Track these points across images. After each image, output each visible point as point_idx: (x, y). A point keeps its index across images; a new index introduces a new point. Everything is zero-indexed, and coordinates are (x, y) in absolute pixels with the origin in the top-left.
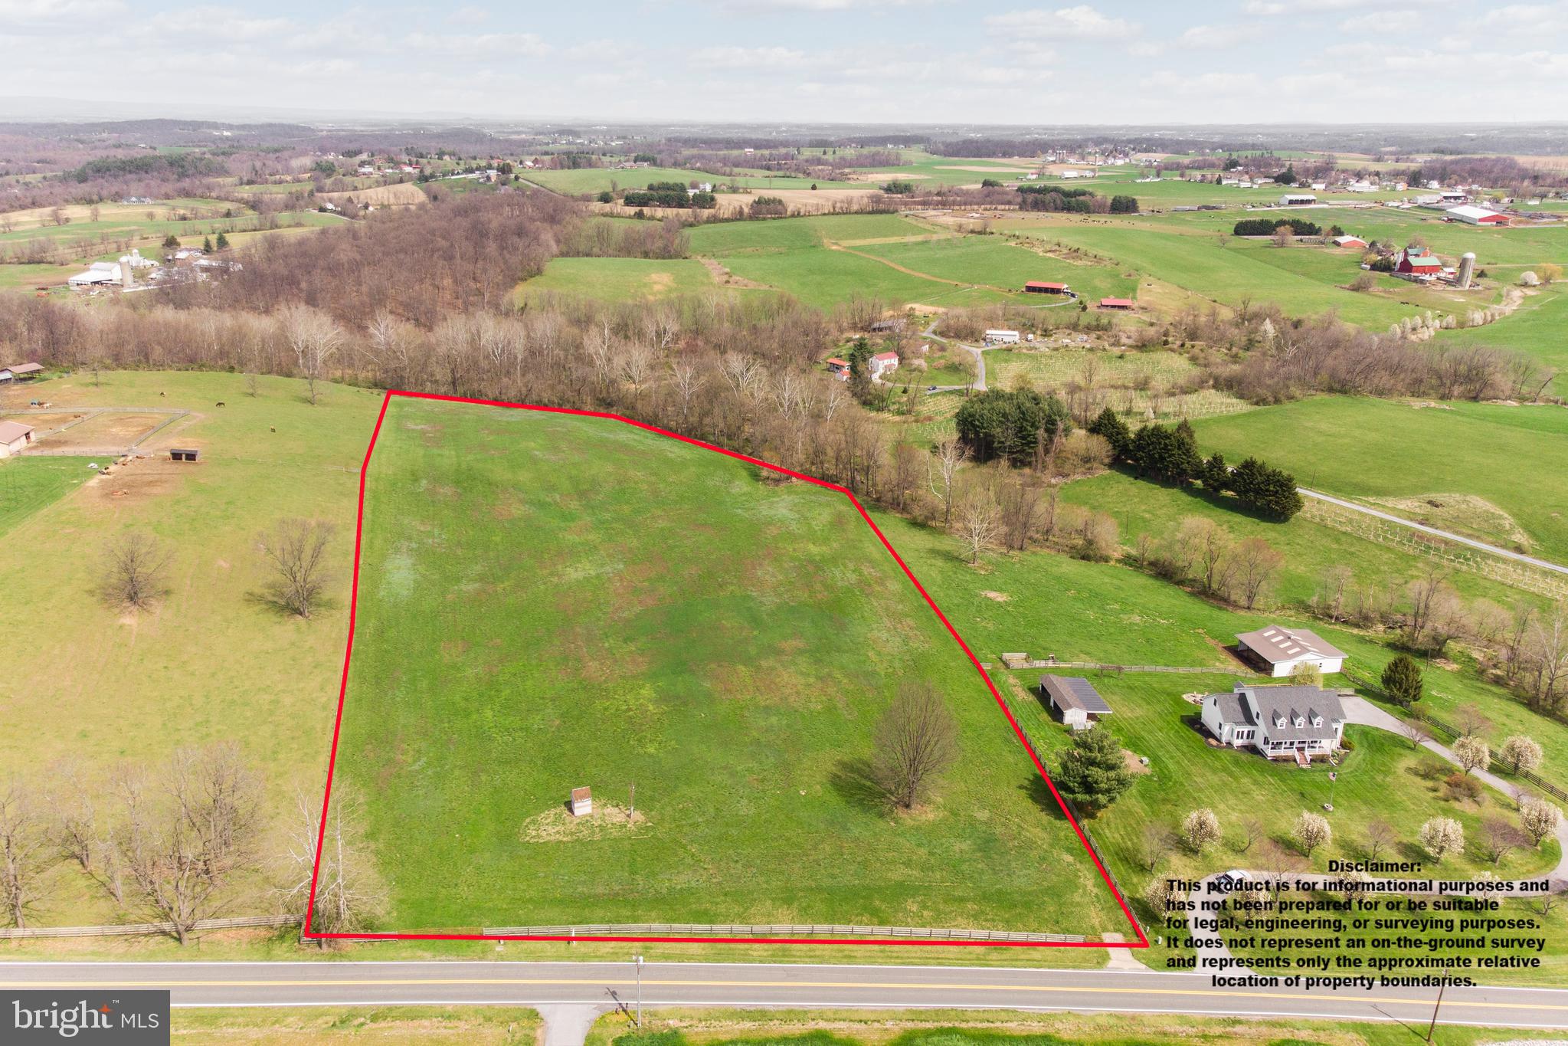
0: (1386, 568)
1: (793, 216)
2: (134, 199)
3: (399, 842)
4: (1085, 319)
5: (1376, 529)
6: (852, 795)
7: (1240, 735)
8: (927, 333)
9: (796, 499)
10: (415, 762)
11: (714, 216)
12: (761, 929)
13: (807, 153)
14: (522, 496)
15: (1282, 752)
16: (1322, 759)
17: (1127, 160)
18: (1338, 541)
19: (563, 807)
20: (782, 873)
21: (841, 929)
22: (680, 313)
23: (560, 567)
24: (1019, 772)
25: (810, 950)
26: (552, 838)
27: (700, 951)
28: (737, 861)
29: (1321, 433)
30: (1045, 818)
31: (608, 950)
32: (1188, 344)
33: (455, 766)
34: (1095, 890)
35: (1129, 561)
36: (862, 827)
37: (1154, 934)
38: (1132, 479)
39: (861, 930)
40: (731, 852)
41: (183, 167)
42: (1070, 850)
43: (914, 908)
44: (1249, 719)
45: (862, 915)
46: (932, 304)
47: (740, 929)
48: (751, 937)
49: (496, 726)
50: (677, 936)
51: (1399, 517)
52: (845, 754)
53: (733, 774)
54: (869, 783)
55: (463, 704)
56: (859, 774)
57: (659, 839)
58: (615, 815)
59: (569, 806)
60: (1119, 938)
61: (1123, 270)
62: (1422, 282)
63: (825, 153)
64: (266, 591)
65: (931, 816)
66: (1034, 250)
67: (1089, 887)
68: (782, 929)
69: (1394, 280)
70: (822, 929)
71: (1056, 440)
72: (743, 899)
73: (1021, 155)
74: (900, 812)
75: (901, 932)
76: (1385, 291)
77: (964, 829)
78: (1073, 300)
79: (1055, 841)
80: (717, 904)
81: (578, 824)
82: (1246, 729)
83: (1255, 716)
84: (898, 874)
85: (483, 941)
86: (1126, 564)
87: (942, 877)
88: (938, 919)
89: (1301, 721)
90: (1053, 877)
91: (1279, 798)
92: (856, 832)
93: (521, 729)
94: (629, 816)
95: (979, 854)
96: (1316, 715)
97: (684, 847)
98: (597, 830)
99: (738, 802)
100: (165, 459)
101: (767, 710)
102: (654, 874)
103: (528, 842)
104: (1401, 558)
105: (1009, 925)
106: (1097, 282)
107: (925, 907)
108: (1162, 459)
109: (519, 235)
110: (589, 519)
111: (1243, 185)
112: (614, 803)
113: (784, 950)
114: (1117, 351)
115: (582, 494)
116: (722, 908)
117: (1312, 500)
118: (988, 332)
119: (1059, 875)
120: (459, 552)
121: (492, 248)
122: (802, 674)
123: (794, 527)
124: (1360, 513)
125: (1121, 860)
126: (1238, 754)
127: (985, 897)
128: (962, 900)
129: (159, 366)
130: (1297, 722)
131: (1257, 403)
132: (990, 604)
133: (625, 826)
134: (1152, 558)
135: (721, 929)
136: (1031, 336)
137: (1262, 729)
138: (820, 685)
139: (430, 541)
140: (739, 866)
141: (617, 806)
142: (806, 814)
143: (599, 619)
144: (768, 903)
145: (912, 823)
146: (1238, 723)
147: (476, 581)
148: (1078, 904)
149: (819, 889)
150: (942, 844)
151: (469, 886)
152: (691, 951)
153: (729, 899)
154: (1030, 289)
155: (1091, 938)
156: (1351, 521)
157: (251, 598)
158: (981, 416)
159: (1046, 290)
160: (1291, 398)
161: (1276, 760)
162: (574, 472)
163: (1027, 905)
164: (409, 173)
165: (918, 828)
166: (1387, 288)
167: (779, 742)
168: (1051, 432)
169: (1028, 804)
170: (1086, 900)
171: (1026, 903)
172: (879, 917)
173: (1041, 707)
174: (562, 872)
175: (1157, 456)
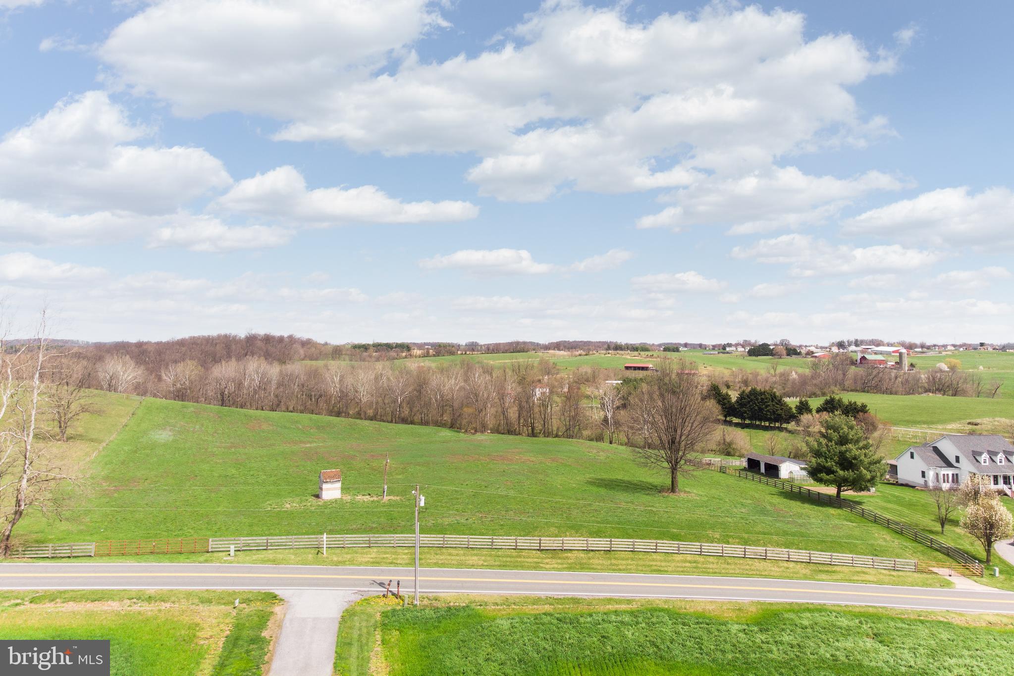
7: (945, 479)
10: (151, 485)
11: (410, 355)
12: (550, 541)
19: (309, 496)
20: (561, 515)
21: (644, 545)
23: (301, 445)
25: (612, 565)
26: (297, 508)
34: (897, 541)
40: (498, 507)
43: (718, 536)
44: (949, 464)
47: (526, 542)
49: (240, 474)
51: (952, 432)
53: (484, 481)
58: (365, 498)
59: (317, 495)
68: (576, 542)
72: (525, 529)
74: (666, 494)
75: (711, 549)
77: (734, 505)
79: (829, 515)
81: (326, 502)
82: (950, 472)
83: (953, 460)
84: (686, 516)
89: (1000, 458)
92: (627, 499)
94: (382, 498)
96: (1011, 454)
97: (447, 507)
98: (348, 504)
99: (496, 490)
103: (270, 511)
110: (325, 436)
111: (739, 350)
112: (365, 493)
119: (851, 531)
122: (531, 457)
126: (948, 495)
127: (787, 534)
130: (997, 459)
133: (378, 502)
135: (504, 542)
137: (965, 469)
138: (550, 460)
139: (191, 429)
141: (368, 495)
142: (569, 494)
144: (553, 529)
145: (681, 498)
146: (940, 469)
148: (888, 547)
149: (607, 522)
152: (470, 562)
153: (507, 528)
154: (627, 368)
159: (639, 368)
162: (314, 418)
165: (689, 501)
167: (524, 472)
170: (892, 545)
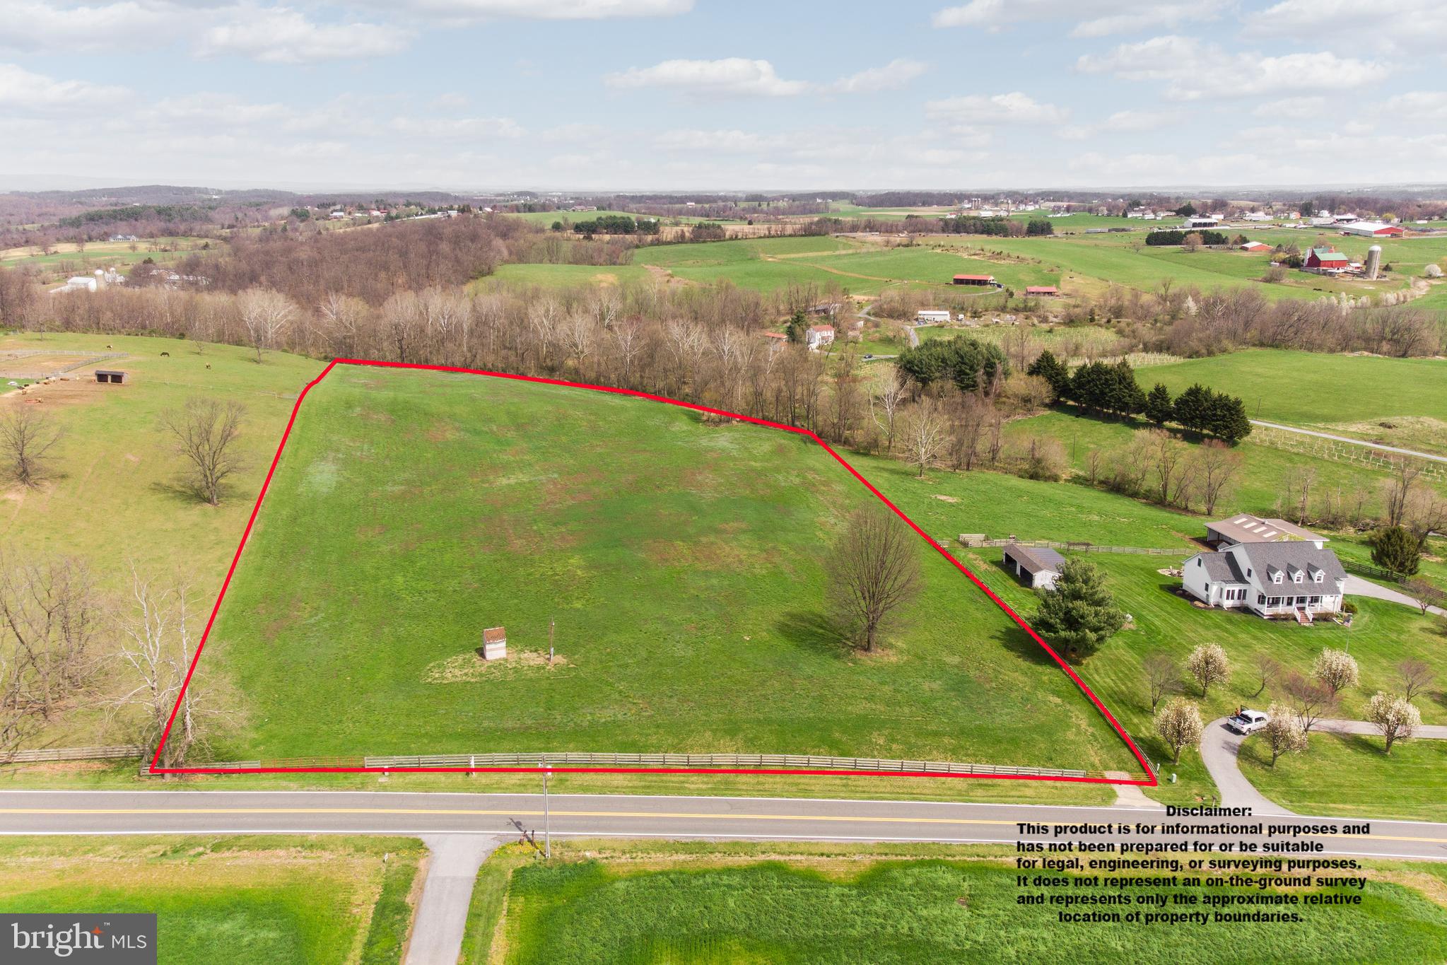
0: (1346, 482)
1: (731, 239)
2: (120, 237)
3: (278, 684)
4: (1011, 304)
5: (1330, 449)
6: (803, 640)
7: (1230, 595)
8: (862, 314)
9: (737, 435)
10: (311, 617)
11: (658, 240)
12: (699, 758)
13: (743, 205)
14: (457, 424)
15: (1281, 609)
16: (1324, 618)
17: (1037, 207)
18: (1291, 461)
19: (473, 653)
20: (725, 706)
21: (795, 760)
22: (624, 297)
23: (491, 478)
24: (989, 626)
25: (758, 783)
26: (458, 679)
27: (626, 783)
28: (671, 697)
29: (1258, 375)
30: (1024, 664)
31: (514, 781)
32: (1114, 321)
33: (356, 620)
34: (1091, 730)
35: (1077, 480)
36: (813, 666)
37: (1166, 773)
38: (1073, 417)
39: (818, 761)
40: (665, 687)
41: (170, 215)
42: (1057, 693)
43: (881, 742)
44: (1239, 577)
45: (819, 747)
46: (865, 294)
47: (673, 759)
48: (687, 768)
49: (406, 589)
50: (598, 767)
51: (1353, 438)
52: (795, 607)
53: (667, 624)
54: (821, 631)
55: (373, 572)
56: (810, 623)
57: (583, 678)
58: (532, 659)
59: (481, 653)
60: (1125, 776)
61: (1045, 268)
62: (1331, 274)
63: (760, 205)
64: (175, 483)
65: (894, 659)
66: (959, 254)
67: (1083, 726)
68: (725, 758)
69: (1303, 274)
70: (773, 759)
71: (996, 382)
72: (679, 734)
73: (938, 204)
74: (859, 655)
75: (867, 763)
76: (1296, 282)
77: (932, 672)
78: (999, 290)
79: (1038, 685)
80: (647, 735)
81: (489, 667)
82: (1236, 588)
83: (1245, 573)
84: (860, 708)
85: (364, 774)
86: (1076, 483)
87: (911, 711)
88: (910, 752)
89: (1299, 575)
90: (1040, 716)
91: (1285, 651)
92: (808, 671)
93: (434, 591)
94: (549, 659)
95: (952, 694)
96: (1316, 569)
97: (611, 685)
98: (511, 672)
99: (674, 646)
100: (90, 382)
101: (707, 574)
102: (575, 709)
103: (430, 683)
104: (1359, 473)
105: (992, 759)
106: (1021, 276)
107: (893, 740)
108: (1103, 393)
109: (472, 240)
110: (525, 445)
111: (1147, 217)
112: (533, 649)
113: (727, 783)
114: (1045, 326)
115: (519, 427)
116: (654, 740)
117: (1260, 427)
118: (920, 312)
119: (1047, 715)
120: (387, 463)
121: (445, 247)
122: (745, 547)
123: (735, 453)
124: (1311, 437)
125: (1115, 702)
126: (1230, 614)
127: (963, 732)
128: (936, 734)
129: (109, 330)
130: (1295, 576)
131: (1190, 357)
132: (942, 504)
133: (544, 668)
134: (1102, 478)
135: (652, 759)
136: (961, 316)
137: (1255, 586)
138: (764, 555)
139: (359, 454)
140: (674, 700)
141: (536, 651)
142: (751, 656)
143: (529, 510)
144: (708, 734)
145: (873, 664)
146: (1227, 582)
147: (402, 484)
148: (1073, 742)
149: (768, 721)
150: (909, 683)
151: (354, 723)
152: (615, 783)
153: (661, 731)
154: (959, 282)
155: (1092, 774)
156: (1302, 443)
157: (158, 488)
158: (921, 361)
159: (973, 282)
160: (1224, 351)
161: (1274, 618)
162: (513, 409)
163: (1013, 741)
164: (377, 217)
165: (880, 669)
166: (1298, 279)
167: (720, 599)
168: (990, 375)
169: (1004, 651)
170: (1082, 738)
171: (1012, 739)
172: (838, 748)
173: (1006, 576)
174: (466, 709)
175: (1097, 391)
